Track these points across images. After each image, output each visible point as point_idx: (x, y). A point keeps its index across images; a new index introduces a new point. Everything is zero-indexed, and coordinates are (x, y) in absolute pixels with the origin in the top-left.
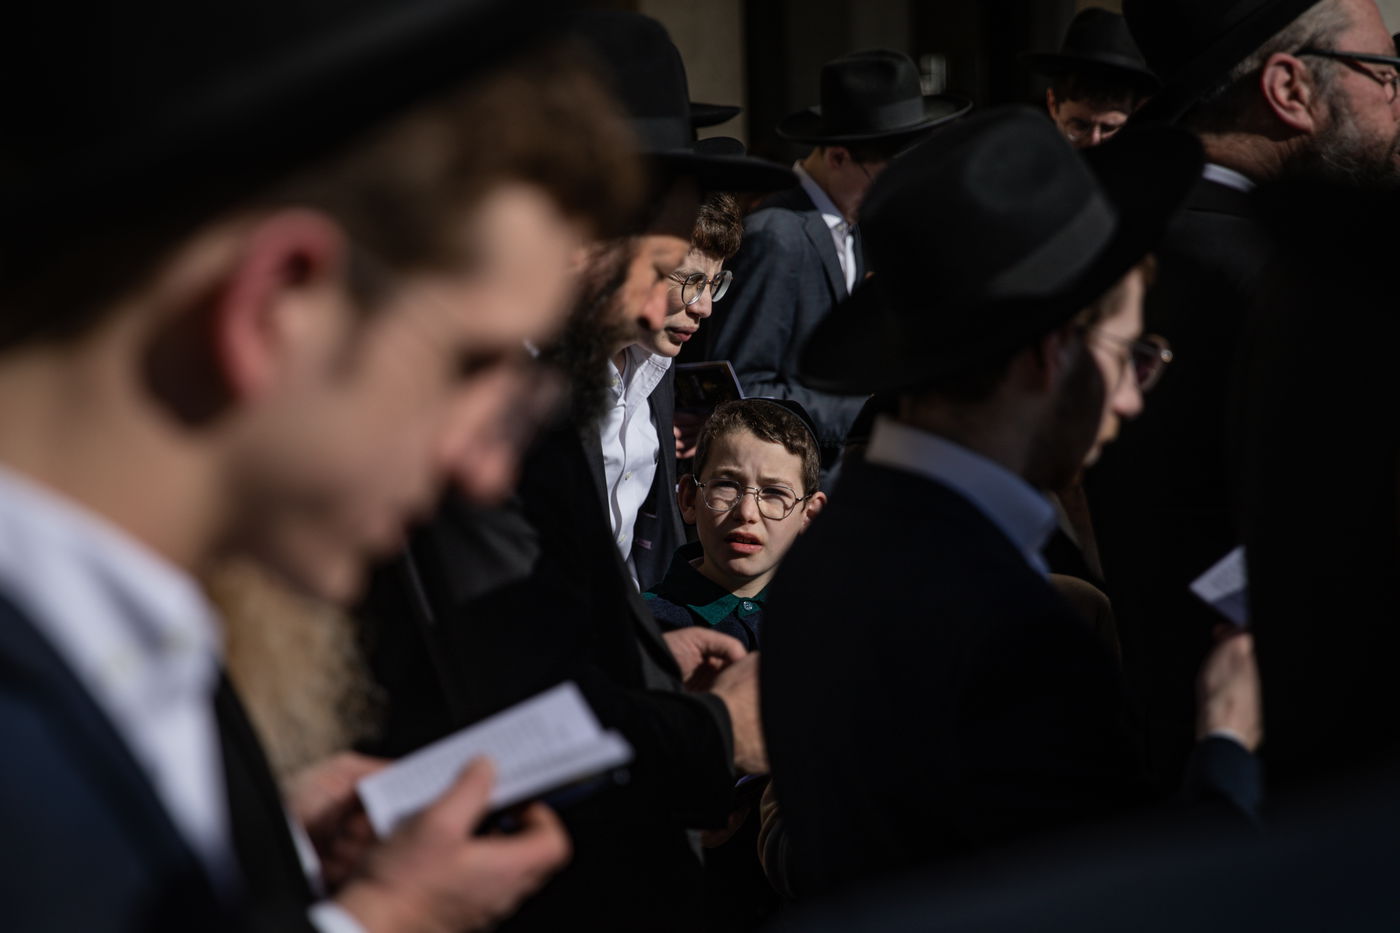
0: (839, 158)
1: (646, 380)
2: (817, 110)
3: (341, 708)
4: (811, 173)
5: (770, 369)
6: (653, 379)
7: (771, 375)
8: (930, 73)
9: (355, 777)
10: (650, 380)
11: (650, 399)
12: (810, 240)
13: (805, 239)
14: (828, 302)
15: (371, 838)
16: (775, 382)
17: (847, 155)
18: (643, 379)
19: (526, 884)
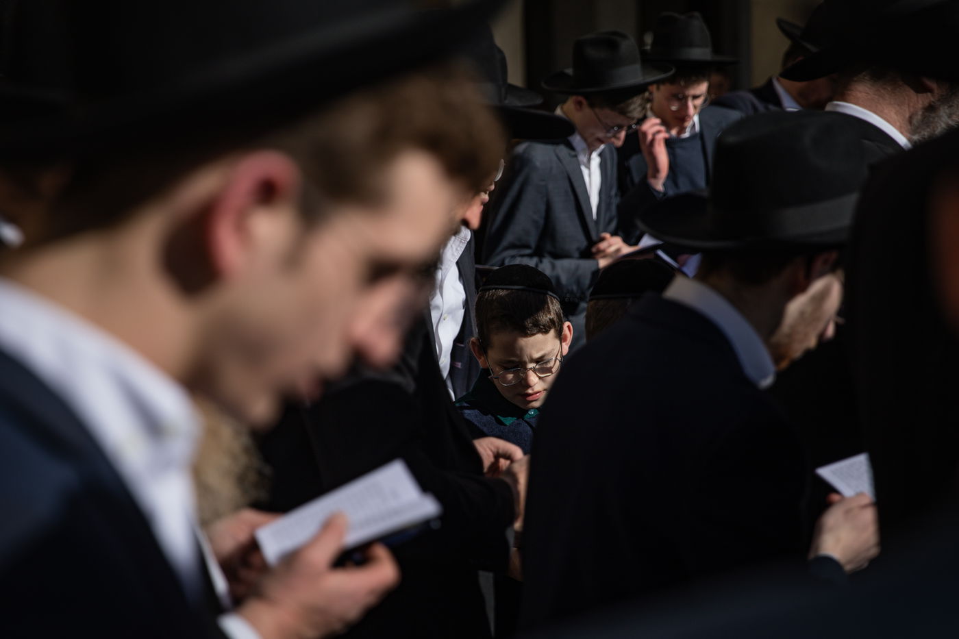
0: (579, 104)
1: (454, 249)
2: (570, 71)
3: (241, 480)
5: (528, 247)
6: (459, 249)
7: (528, 251)
9: (254, 527)
10: (457, 249)
11: (457, 263)
12: (559, 159)
13: (555, 159)
15: (264, 568)
16: (530, 256)
18: (452, 250)
19: (370, 600)
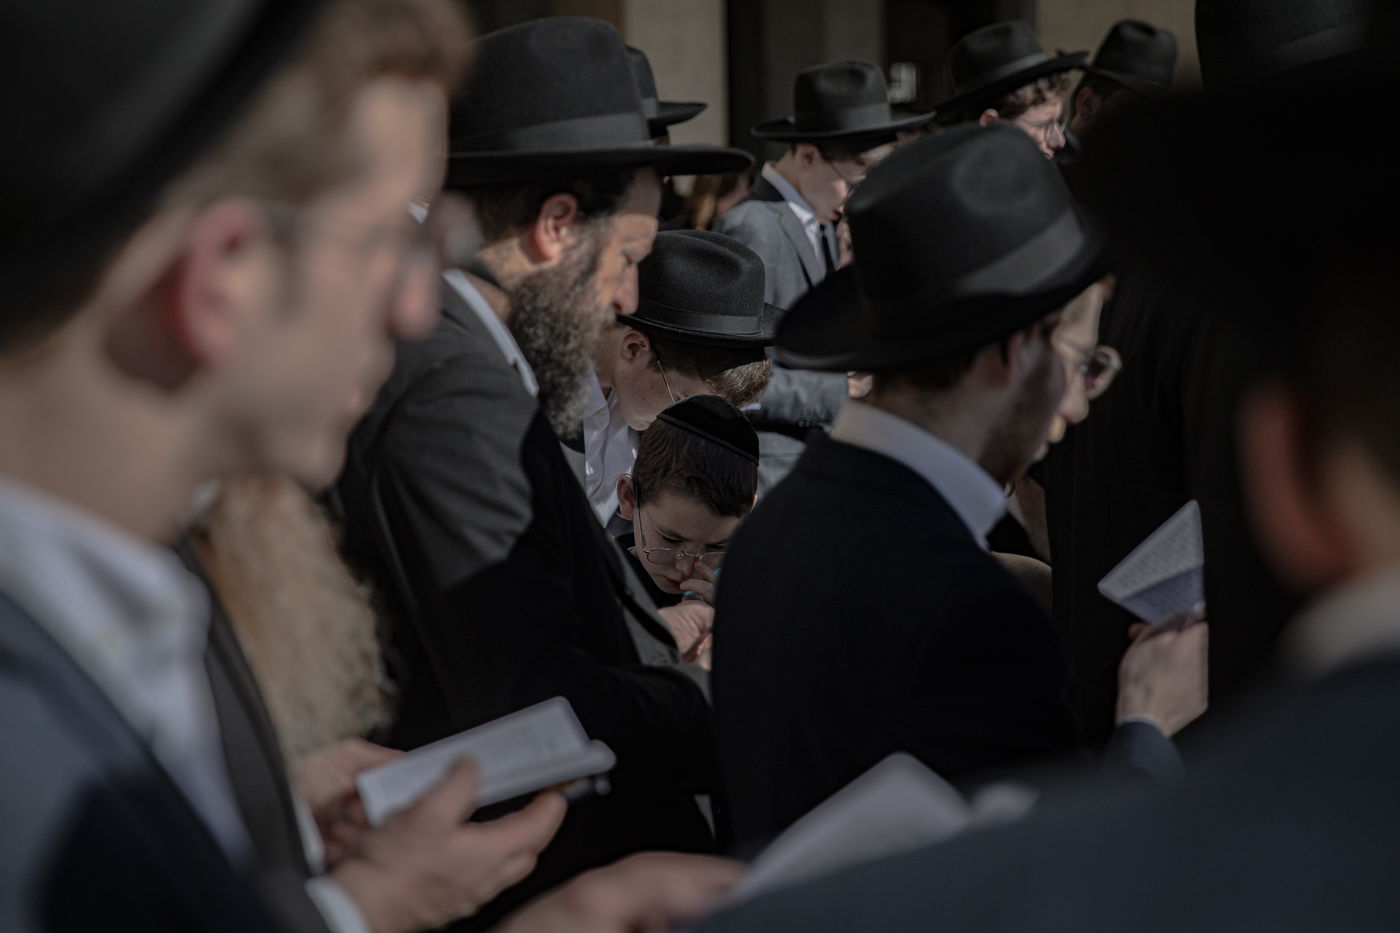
4: (784, 175)
8: (900, 81)
12: (786, 234)
13: (781, 232)
14: (804, 286)
17: (817, 155)
